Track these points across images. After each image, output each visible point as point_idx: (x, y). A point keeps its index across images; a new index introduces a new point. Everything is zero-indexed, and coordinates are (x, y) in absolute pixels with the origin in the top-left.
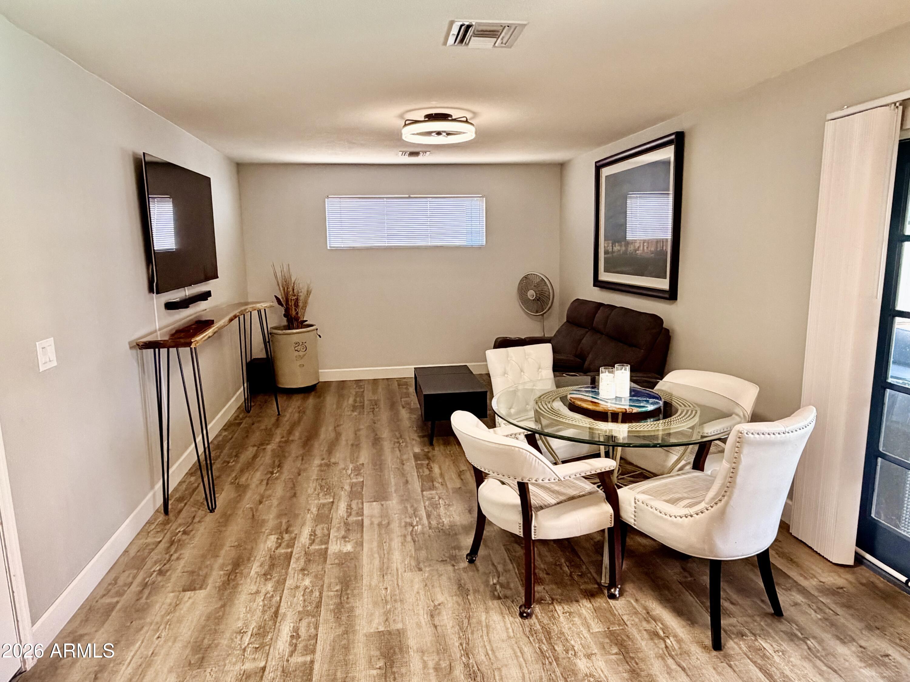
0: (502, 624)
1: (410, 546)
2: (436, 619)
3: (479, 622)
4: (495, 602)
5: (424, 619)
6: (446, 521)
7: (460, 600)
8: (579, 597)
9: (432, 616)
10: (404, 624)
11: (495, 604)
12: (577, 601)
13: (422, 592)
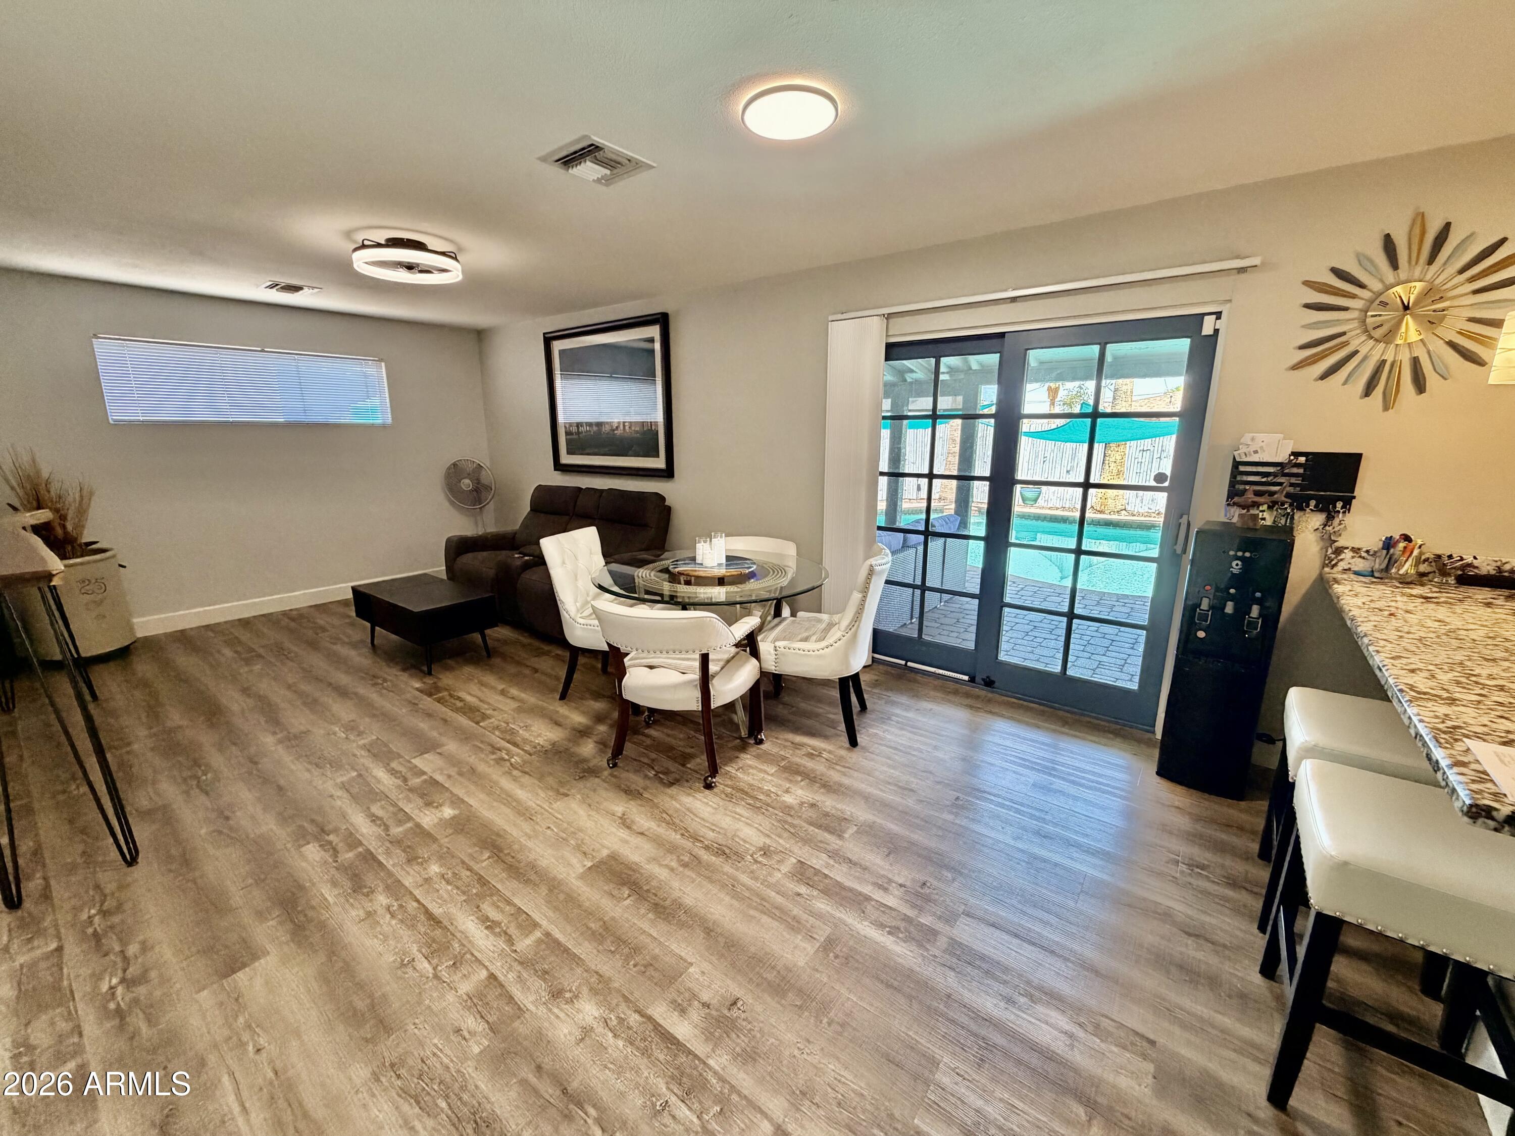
0: (699, 802)
1: (526, 779)
2: (635, 827)
3: (677, 810)
4: (672, 788)
5: (623, 833)
6: (540, 741)
7: (639, 802)
8: (737, 754)
9: (629, 828)
10: (608, 848)
11: (673, 790)
12: (737, 757)
13: (593, 813)
